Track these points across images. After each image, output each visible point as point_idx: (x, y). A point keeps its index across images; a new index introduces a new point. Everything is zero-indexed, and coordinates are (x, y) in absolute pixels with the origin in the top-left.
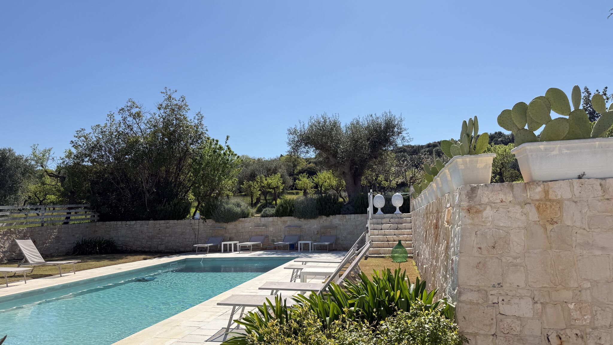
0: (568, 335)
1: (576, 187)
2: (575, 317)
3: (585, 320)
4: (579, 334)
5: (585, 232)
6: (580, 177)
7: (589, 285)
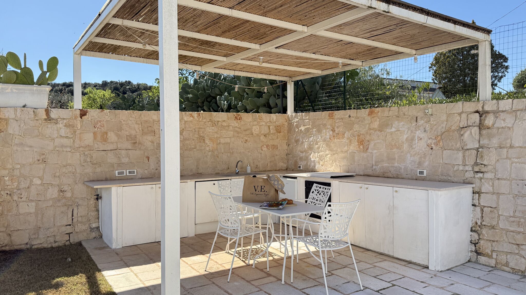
0: (2, 194)
1: (18, 112)
2: (8, 184)
3: (14, 185)
4: (9, 193)
5: (21, 137)
6: (24, 107)
7: (19, 166)
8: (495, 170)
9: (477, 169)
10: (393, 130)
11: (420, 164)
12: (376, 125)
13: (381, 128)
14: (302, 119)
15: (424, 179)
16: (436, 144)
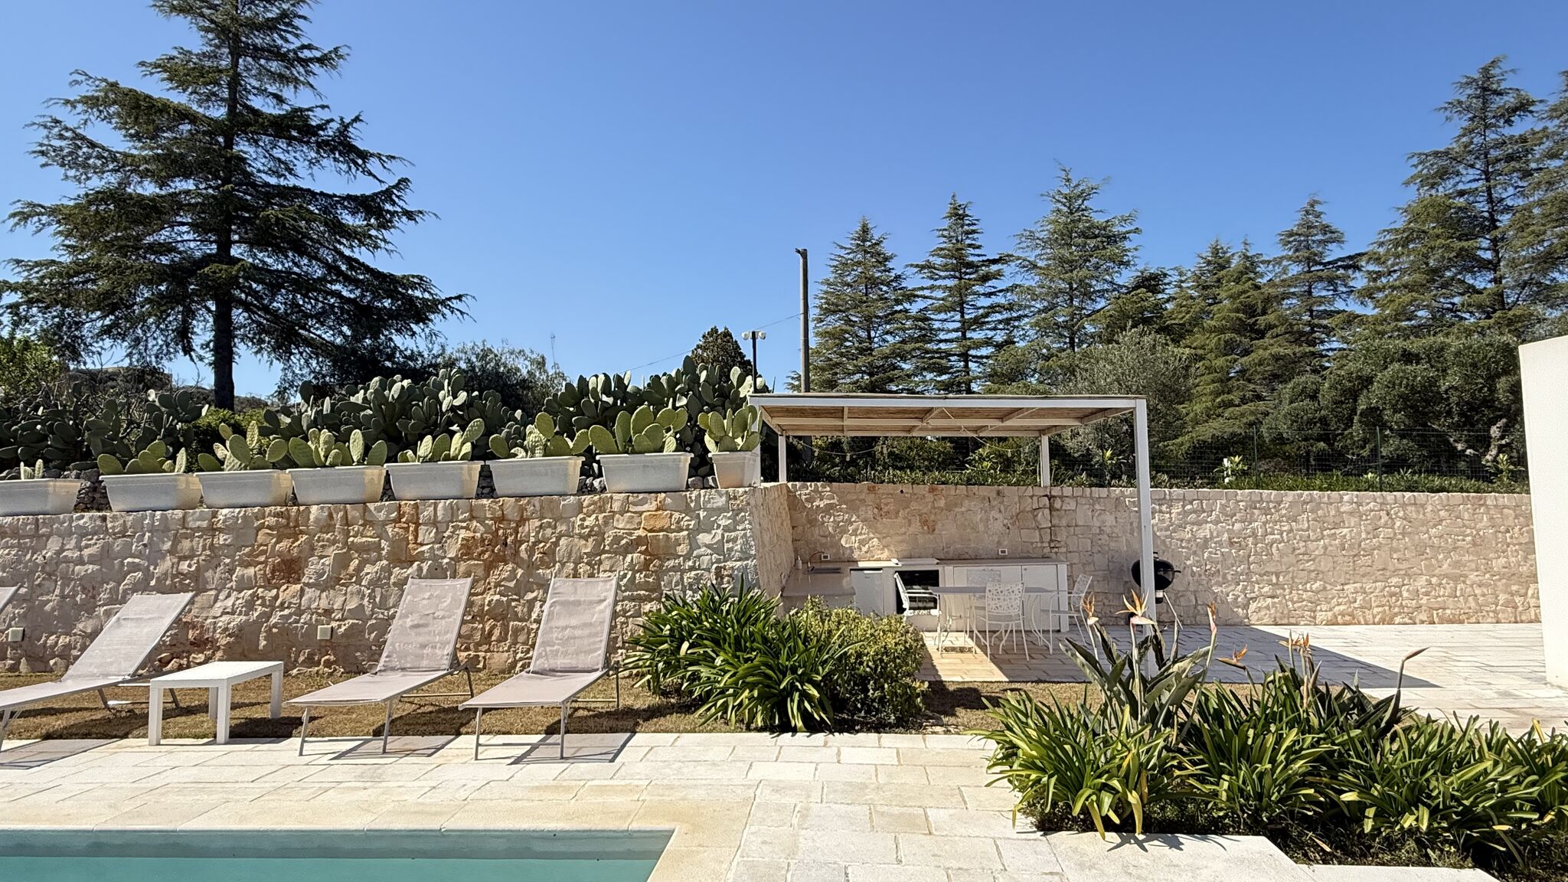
8: (1067, 545)
9: (1052, 545)
10: (963, 509)
11: (999, 543)
12: (942, 503)
13: (949, 508)
14: (816, 490)
15: (1004, 558)
16: (1013, 524)
